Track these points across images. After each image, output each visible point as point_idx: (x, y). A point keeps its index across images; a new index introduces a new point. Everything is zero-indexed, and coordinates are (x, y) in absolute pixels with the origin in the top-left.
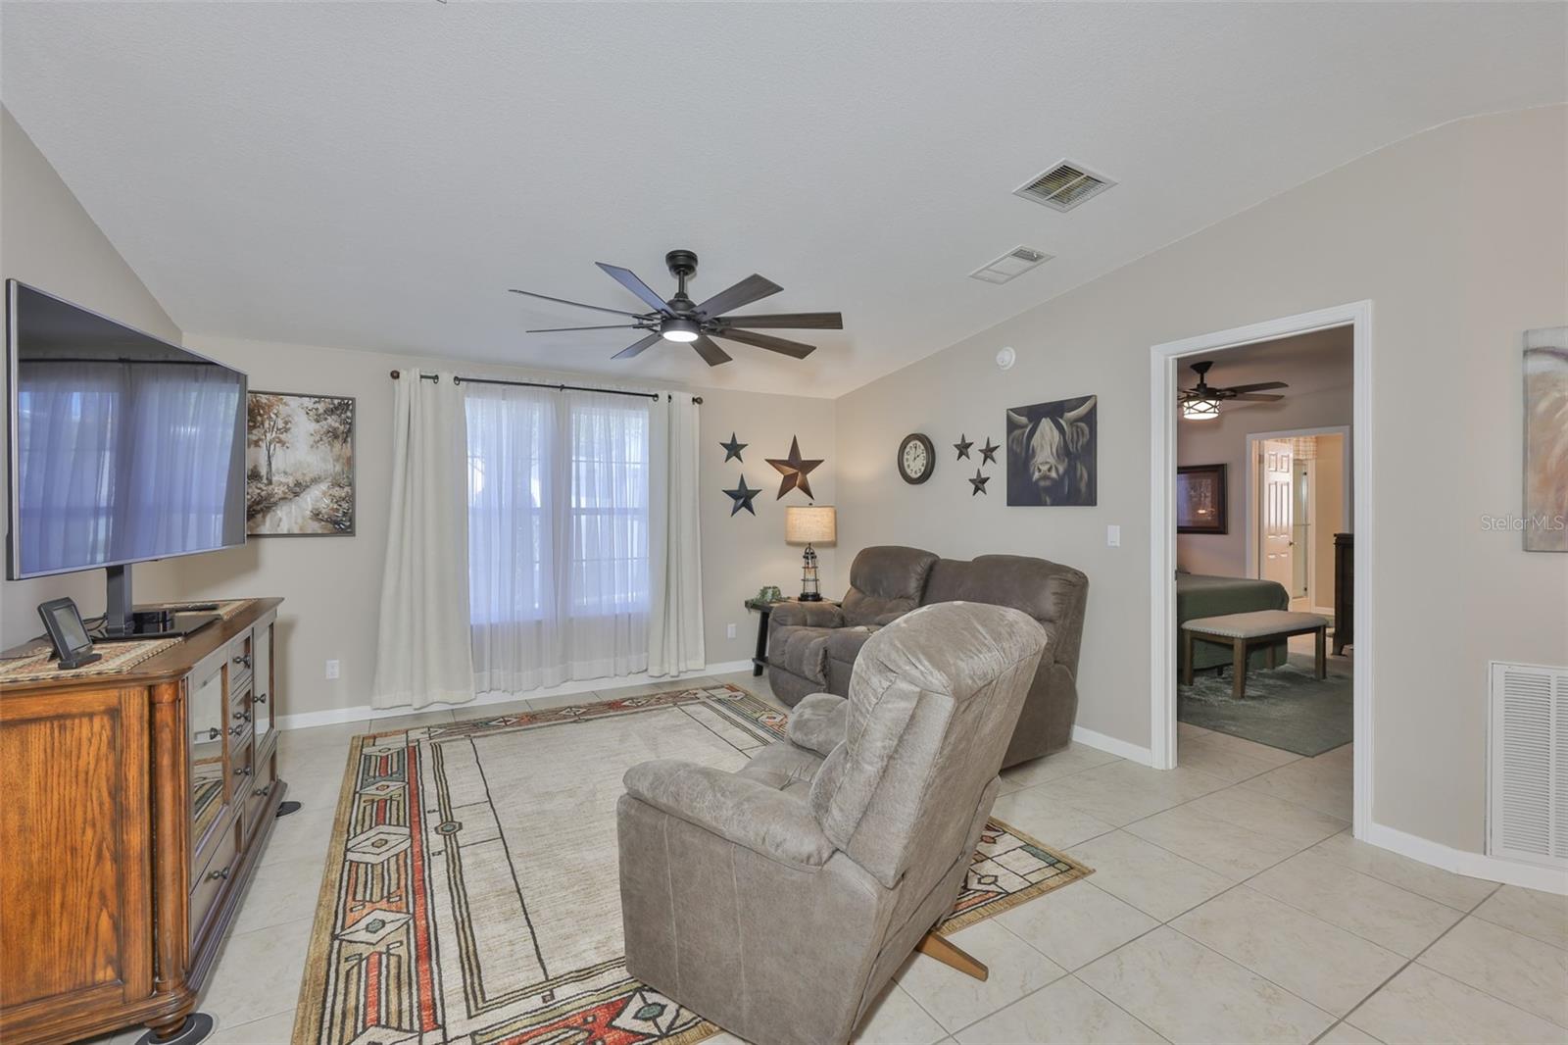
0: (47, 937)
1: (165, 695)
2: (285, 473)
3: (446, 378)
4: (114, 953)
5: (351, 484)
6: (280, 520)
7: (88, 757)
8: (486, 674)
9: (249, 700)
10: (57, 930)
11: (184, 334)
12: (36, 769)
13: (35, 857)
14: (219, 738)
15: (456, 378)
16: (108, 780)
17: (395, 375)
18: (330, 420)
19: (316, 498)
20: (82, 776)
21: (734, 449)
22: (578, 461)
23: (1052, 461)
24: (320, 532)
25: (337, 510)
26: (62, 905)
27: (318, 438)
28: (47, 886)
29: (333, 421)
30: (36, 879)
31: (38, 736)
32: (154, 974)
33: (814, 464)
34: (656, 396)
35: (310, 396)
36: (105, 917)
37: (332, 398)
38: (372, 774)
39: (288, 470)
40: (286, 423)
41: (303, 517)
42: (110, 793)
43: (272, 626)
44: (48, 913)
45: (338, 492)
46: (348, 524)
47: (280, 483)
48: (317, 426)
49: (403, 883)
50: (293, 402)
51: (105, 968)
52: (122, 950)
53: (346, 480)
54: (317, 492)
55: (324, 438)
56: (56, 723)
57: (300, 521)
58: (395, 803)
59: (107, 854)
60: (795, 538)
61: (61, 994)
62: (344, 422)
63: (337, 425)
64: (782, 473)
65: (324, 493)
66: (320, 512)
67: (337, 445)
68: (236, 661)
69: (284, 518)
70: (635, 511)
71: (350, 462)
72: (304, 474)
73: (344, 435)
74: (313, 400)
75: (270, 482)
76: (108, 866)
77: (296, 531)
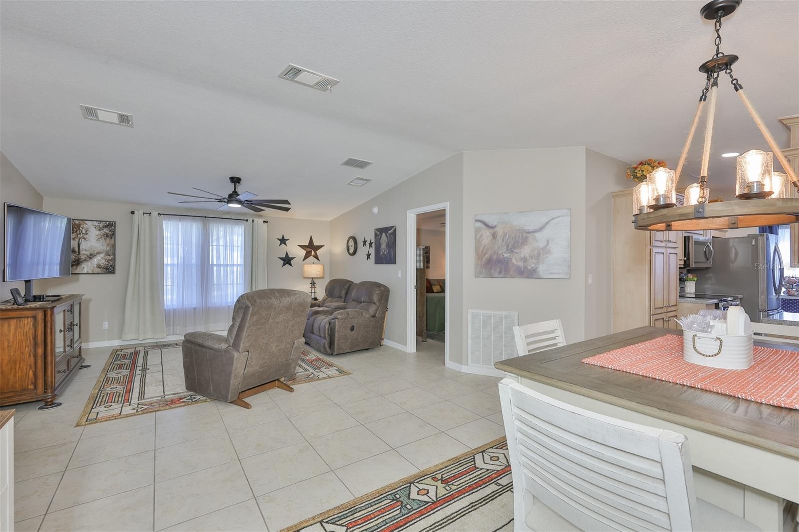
0: (15, 376)
1: (49, 313)
2: (86, 250)
3: (155, 213)
4: (34, 382)
5: (114, 254)
6: (84, 268)
7: (27, 329)
8: (172, 328)
9: (72, 325)
10: (18, 374)
11: (44, 197)
12: (12, 331)
13: (12, 354)
14: (63, 332)
15: (159, 214)
16: (32, 335)
17: (133, 212)
18: (105, 230)
19: (99, 259)
20: (25, 334)
21: (283, 241)
22: (212, 245)
23: (385, 248)
24: (100, 272)
25: (108, 264)
26: (19, 367)
27: (100, 237)
28: (15, 362)
29: (106, 230)
30: (12, 360)
31: (13, 323)
32: (45, 389)
33: (320, 247)
34: (247, 220)
35: (96, 221)
36: (31, 371)
37: (106, 221)
38: (119, 358)
39: (87, 249)
40: (87, 231)
41: (93, 267)
42: (33, 339)
43: (80, 304)
44: (15, 369)
45: (108, 257)
46: (112, 269)
47: (84, 253)
48: (99, 232)
49: (125, 380)
50: (90, 223)
51: (31, 385)
52: (36, 381)
53: (112, 251)
54: (99, 257)
55: (102, 236)
56: (18, 319)
57: (92, 268)
58: (126, 365)
59: (32, 355)
60: (306, 276)
61: (18, 391)
62: (110, 231)
63: (108, 232)
64: (305, 250)
65: (102, 258)
66: (101, 265)
67: (108, 239)
68: (68, 311)
69: (86, 267)
70: (238, 265)
71: (114, 246)
72: (94, 251)
73: (113, 235)
74: (98, 222)
75: (79, 253)
76: (32, 358)
77: (91, 272)
